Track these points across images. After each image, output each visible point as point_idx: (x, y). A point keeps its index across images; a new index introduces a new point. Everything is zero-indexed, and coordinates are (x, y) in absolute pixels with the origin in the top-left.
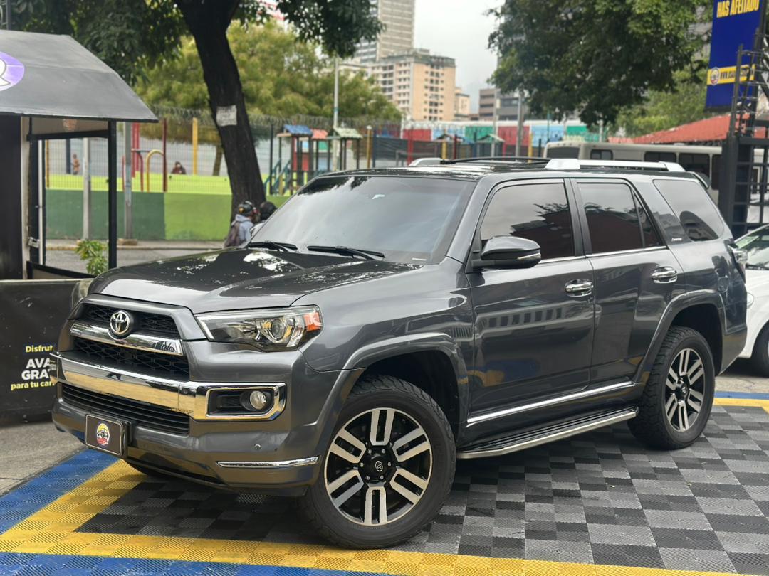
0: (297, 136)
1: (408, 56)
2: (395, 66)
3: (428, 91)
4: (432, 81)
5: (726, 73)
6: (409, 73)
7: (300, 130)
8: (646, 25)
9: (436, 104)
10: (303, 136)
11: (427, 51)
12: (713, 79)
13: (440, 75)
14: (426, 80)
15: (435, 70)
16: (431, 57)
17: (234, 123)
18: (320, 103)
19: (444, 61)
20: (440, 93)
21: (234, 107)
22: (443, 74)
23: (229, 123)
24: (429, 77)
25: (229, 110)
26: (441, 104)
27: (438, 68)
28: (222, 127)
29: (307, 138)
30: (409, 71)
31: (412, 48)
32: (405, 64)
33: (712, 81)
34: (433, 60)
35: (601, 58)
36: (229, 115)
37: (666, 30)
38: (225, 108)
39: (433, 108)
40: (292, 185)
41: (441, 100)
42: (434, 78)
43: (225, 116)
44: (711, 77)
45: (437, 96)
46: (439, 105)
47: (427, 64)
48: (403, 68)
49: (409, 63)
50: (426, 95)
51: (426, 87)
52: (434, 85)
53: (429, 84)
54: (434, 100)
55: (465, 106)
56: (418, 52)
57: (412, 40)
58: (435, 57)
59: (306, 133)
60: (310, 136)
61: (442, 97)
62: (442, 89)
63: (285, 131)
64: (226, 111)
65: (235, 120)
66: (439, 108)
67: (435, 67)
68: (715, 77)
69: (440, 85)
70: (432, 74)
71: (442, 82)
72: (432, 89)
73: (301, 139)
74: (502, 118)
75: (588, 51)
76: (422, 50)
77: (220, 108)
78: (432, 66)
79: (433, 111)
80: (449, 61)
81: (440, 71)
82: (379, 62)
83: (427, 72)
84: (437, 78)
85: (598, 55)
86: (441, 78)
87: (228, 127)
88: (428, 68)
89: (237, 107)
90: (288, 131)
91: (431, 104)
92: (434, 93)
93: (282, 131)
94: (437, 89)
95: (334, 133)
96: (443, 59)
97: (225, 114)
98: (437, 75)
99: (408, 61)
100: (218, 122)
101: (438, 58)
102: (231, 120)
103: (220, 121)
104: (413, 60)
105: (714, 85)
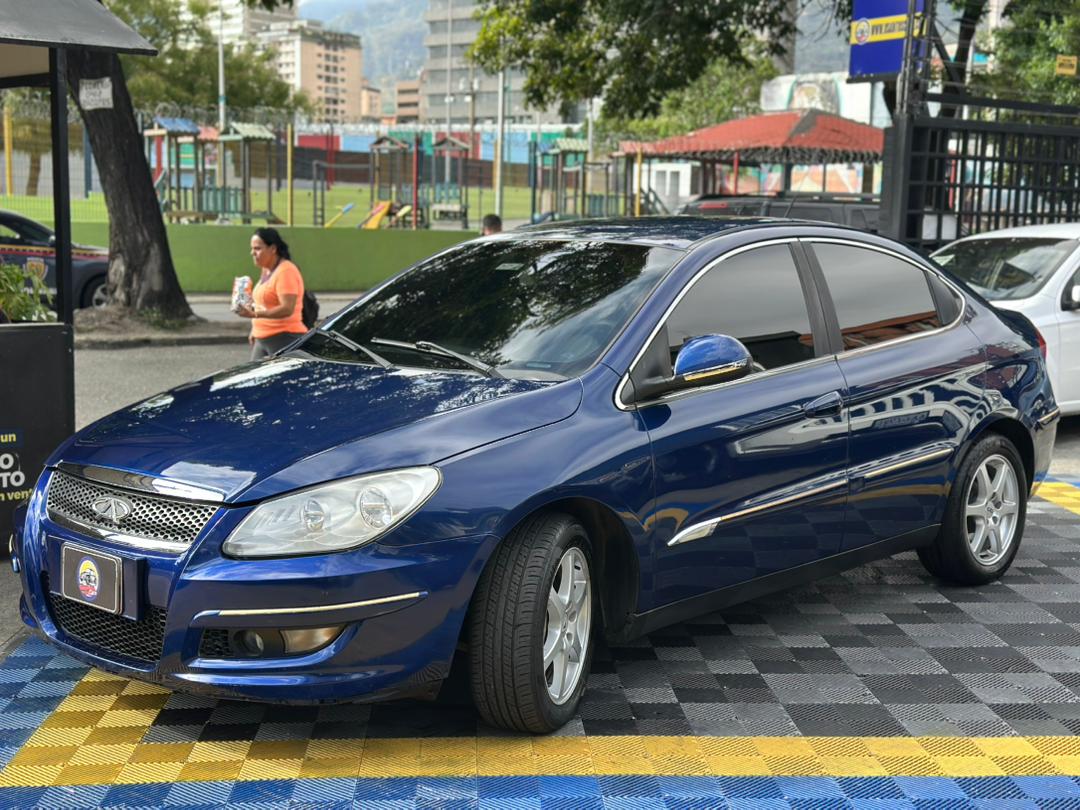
0: (173, 135)
1: (292, 31)
3: (322, 83)
4: (327, 68)
5: (881, 26)
6: (294, 56)
7: (178, 126)
9: (335, 102)
10: (186, 134)
11: (318, 24)
12: (859, 35)
13: (339, 59)
14: (319, 66)
15: (331, 52)
16: (325, 33)
17: (110, 104)
18: (191, 89)
19: (344, 39)
20: (340, 85)
21: (107, 80)
22: (343, 58)
23: (101, 105)
24: (323, 62)
25: (100, 85)
26: (343, 101)
27: (335, 49)
28: (89, 111)
29: (191, 139)
30: (293, 52)
31: (295, 19)
32: (287, 42)
33: (858, 38)
34: (328, 38)
36: (100, 92)
38: (93, 81)
39: (332, 107)
40: (170, 209)
41: (342, 96)
42: (331, 64)
43: (94, 94)
44: (856, 33)
45: (335, 90)
46: (339, 102)
47: (320, 44)
48: (284, 49)
49: (293, 42)
50: (320, 88)
51: (320, 77)
52: (331, 74)
53: (322, 72)
54: (331, 95)
55: (375, 105)
56: (305, 24)
58: (330, 33)
59: (189, 130)
60: (195, 134)
61: (344, 91)
62: (343, 80)
63: (156, 126)
64: (95, 85)
65: (111, 101)
66: (340, 107)
67: (331, 47)
68: (862, 32)
69: (340, 75)
70: (327, 57)
71: (343, 69)
72: (328, 79)
73: (181, 140)
74: (454, 120)
76: (311, 23)
77: (85, 81)
78: (327, 45)
79: (331, 112)
80: (352, 40)
81: (340, 53)
83: (320, 55)
84: (335, 64)
86: (340, 64)
87: (97, 112)
88: (321, 49)
89: (112, 81)
90: (160, 127)
91: (328, 100)
92: (331, 85)
93: (151, 127)
94: (335, 80)
95: (232, 131)
96: (342, 36)
97: (94, 90)
98: (335, 59)
99: (291, 38)
100: (82, 102)
101: (336, 35)
102: (103, 101)
103: (85, 101)
104: (297, 38)
105: (861, 44)
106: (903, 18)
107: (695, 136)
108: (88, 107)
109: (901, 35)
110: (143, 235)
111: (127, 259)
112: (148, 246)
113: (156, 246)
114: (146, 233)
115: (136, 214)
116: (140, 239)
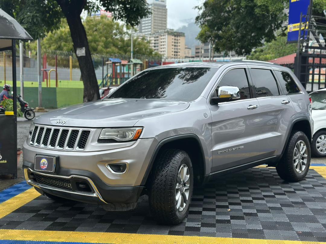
0: (114, 63)
1: (165, 32)
2: (159, 37)
3: (173, 47)
4: (175, 43)
5: (296, 26)
6: (165, 39)
7: (116, 61)
8: (263, 10)
9: (177, 52)
10: (117, 63)
11: (173, 30)
12: (290, 29)
13: (178, 40)
14: (173, 42)
16: (174, 32)
17: (84, 55)
19: (180, 34)
20: (179, 47)
21: (84, 48)
22: (179, 40)
23: (82, 55)
24: (174, 41)
25: (82, 49)
27: (177, 37)
28: (79, 57)
31: (166, 29)
32: (164, 36)
33: (290, 30)
34: (175, 34)
35: (243, 26)
36: (82, 51)
37: (271, 12)
38: (80, 48)
39: (176, 54)
40: (113, 84)
41: (179, 51)
42: (176, 41)
43: (80, 52)
44: (289, 28)
45: (177, 49)
47: (173, 36)
48: (163, 37)
49: (165, 35)
50: (173, 48)
51: (173, 45)
52: (176, 44)
53: (173, 44)
54: (176, 50)
55: (189, 53)
56: (169, 30)
58: (176, 33)
59: (118, 61)
60: (120, 63)
61: (179, 49)
63: (109, 61)
64: (81, 50)
65: (85, 54)
66: (178, 54)
67: (176, 36)
68: (291, 28)
69: (179, 44)
70: (175, 39)
72: (175, 46)
74: (205, 57)
75: (238, 23)
76: (170, 30)
77: (78, 48)
78: (175, 36)
79: (176, 55)
80: (182, 34)
81: (179, 38)
82: (152, 35)
83: (173, 39)
85: (242, 24)
86: (179, 41)
87: (81, 57)
88: (173, 37)
89: (85, 48)
90: (110, 61)
91: (175, 52)
92: (176, 47)
93: (108, 61)
94: (177, 46)
95: (131, 62)
96: (179, 33)
97: (81, 51)
98: (177, 40)
99: (165, 34)
100: (77, 54)
101: (178, 33)
102: (83, 54)
103: (78, 54)
104: (167, 34)
105: (291, 32)
106: (299, 24)
107: (277, 60)
108: (79, 56)
109: (298, 29)
110: (92, 91)
113: (96, 94)
115: (91, 85)
116: (92, 93)
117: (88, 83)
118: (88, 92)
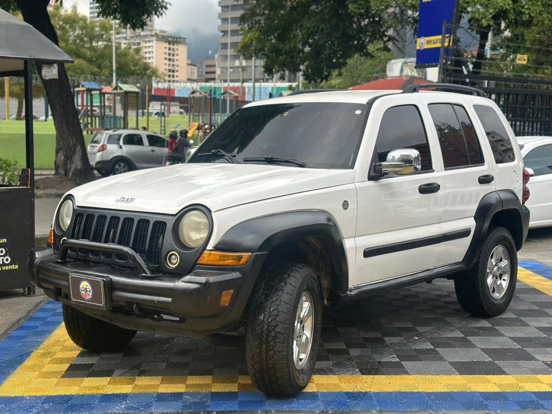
0: (89, 91)
1: (152, 36)
2: (142, 43)
3: (167, 62)
4: (169, 54)
5: (431, 41)
6: (153, 48)
7: (93, 85)
9: (173, 71)
10: (95, 90)
11: (165, 32)
12: (421, 45)
13: (175, 50)
14: (165, 53)
15: (171, 46)
16: (168, 37)
17: (56, 77)
18: (99, 67)
19: (178, 40)
20: (176, 63)
21: (56, 65)
22: (177, 49)
23: (52, 77)
24: (167, 51)
25: (52, 67)
26: (177, 71)
27: (174, 45)
28: (47, 80)
29: (98, 92)
30: (152, 46)
31: (153, 30)
32: (149, 41)
33: (420, 47)
34: (170, 39)
36: (52, 71)
39: (171, 74)
41: (177, 68)
42: (171, 52)
43: (49, 72)
44: (419, 44)
45: (173, 65)
46: (175, 71)
47: (166, 42)
48: (148, 44)
49: (152, 41)
50: (166, 64)
51: (166, 59)
52: (171, 57)
53: (167, 56)
54: (171, 68)
55: (194, 73)
56: (158, 32)
57: (154, 24)
58: (171, 37)
59: (97, 88)
60: (100, 90)
61: (178, 66)
62: (177, 60)
63: (81, 86)
64: (49, 68)
65: (57, 75)
66: (176, 74)
67: (172, 44)
68: (422, 43)
69: (176, 58)
70: (169, 49)
71: (177, 55)
72: (170, 60)
73: (93, 92)
75: (315, 26)
76: (161, 31)
77: (44, 65)
78: (170, 43)
79: (171, 76)
80: (182, 40)
81: (176, 47)
82: (130, 39)
83: (165, 48)
84: (173, 52)
85: (322, 30)
86: (176, 52)
87: (50, 80)
88: (166, 45)
89: (58, 65)
90: (83, 86)
91: (170, 71)
92: (171, 63)
93: (78, 86)
94: (173, 60)
95: (119, 88)
96: (177, 38)
97: (49, 70)
98: (173, 50)
99: (151, 39)
100: (43, 76)
101: (174, 38)
102: (54, 75)
103: (44, 75)
104: (155, 39)
105: (421, 49)
108: (47, 78)
110: (73, 141)
111: (65, 153)
112: (75, 146)
113: (79, 146)
114: (74, 140)
115: (70, 131)
116: (71, 143)
117: (65, 127)
118: (65, 143)
